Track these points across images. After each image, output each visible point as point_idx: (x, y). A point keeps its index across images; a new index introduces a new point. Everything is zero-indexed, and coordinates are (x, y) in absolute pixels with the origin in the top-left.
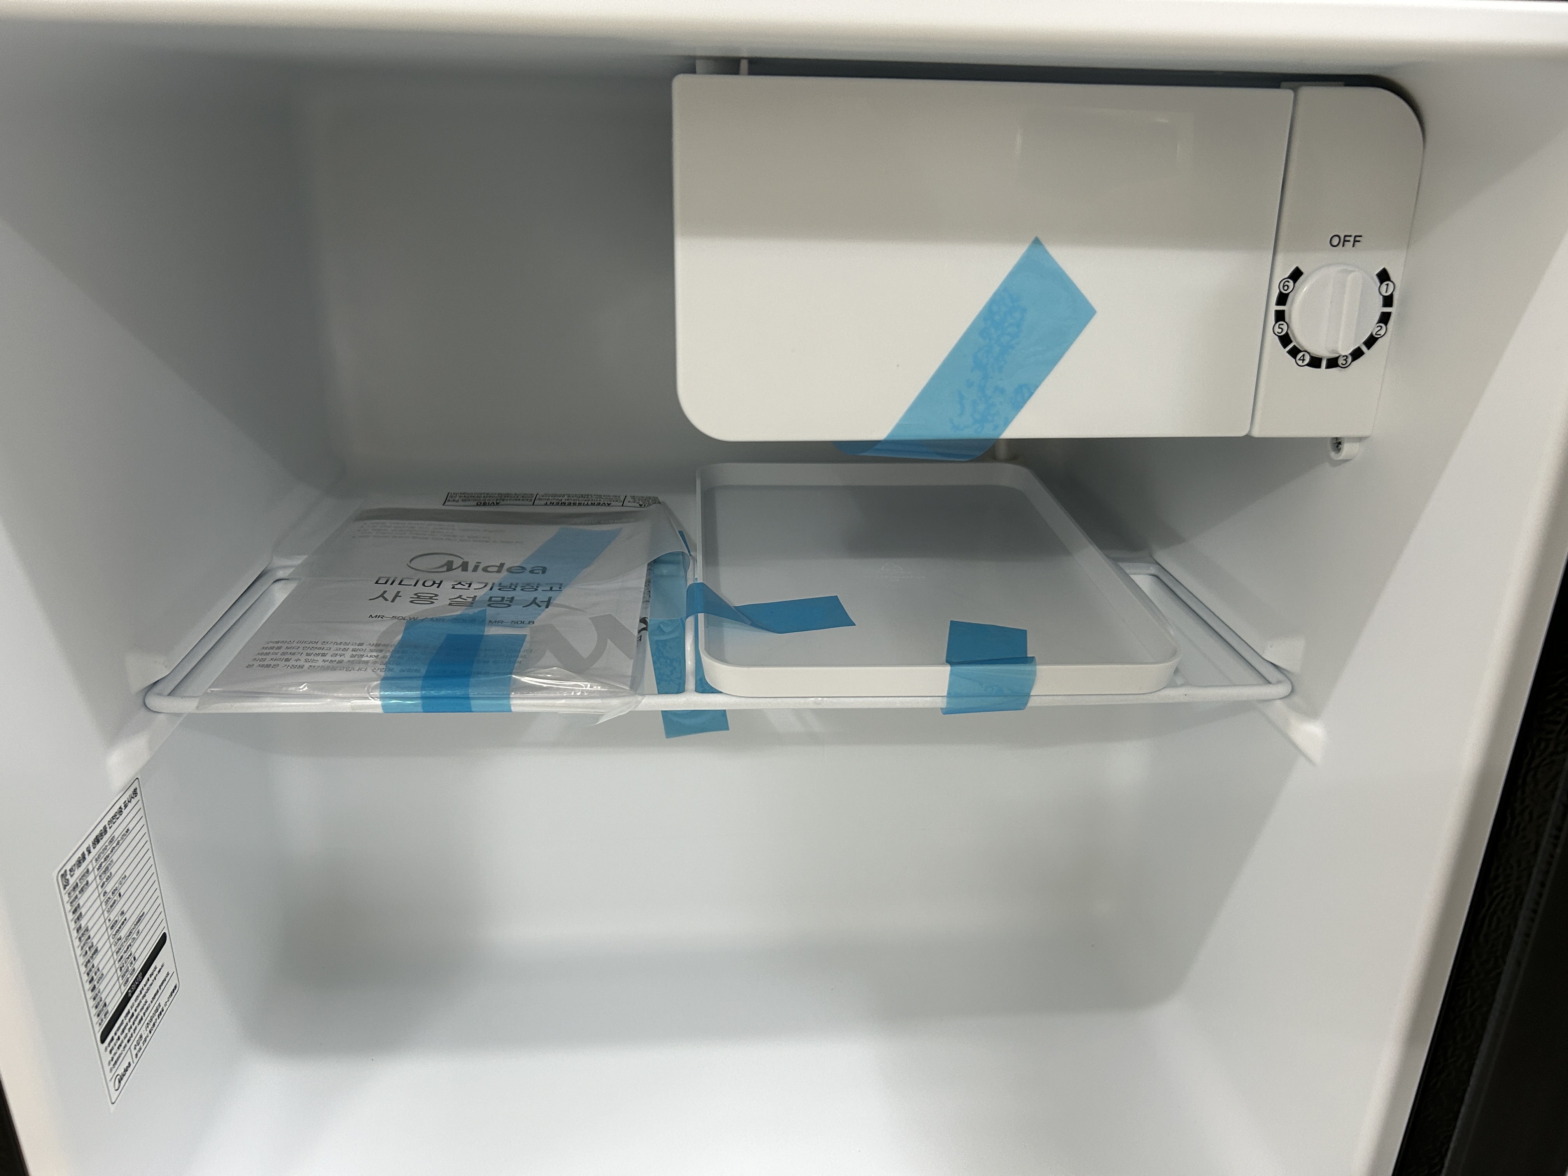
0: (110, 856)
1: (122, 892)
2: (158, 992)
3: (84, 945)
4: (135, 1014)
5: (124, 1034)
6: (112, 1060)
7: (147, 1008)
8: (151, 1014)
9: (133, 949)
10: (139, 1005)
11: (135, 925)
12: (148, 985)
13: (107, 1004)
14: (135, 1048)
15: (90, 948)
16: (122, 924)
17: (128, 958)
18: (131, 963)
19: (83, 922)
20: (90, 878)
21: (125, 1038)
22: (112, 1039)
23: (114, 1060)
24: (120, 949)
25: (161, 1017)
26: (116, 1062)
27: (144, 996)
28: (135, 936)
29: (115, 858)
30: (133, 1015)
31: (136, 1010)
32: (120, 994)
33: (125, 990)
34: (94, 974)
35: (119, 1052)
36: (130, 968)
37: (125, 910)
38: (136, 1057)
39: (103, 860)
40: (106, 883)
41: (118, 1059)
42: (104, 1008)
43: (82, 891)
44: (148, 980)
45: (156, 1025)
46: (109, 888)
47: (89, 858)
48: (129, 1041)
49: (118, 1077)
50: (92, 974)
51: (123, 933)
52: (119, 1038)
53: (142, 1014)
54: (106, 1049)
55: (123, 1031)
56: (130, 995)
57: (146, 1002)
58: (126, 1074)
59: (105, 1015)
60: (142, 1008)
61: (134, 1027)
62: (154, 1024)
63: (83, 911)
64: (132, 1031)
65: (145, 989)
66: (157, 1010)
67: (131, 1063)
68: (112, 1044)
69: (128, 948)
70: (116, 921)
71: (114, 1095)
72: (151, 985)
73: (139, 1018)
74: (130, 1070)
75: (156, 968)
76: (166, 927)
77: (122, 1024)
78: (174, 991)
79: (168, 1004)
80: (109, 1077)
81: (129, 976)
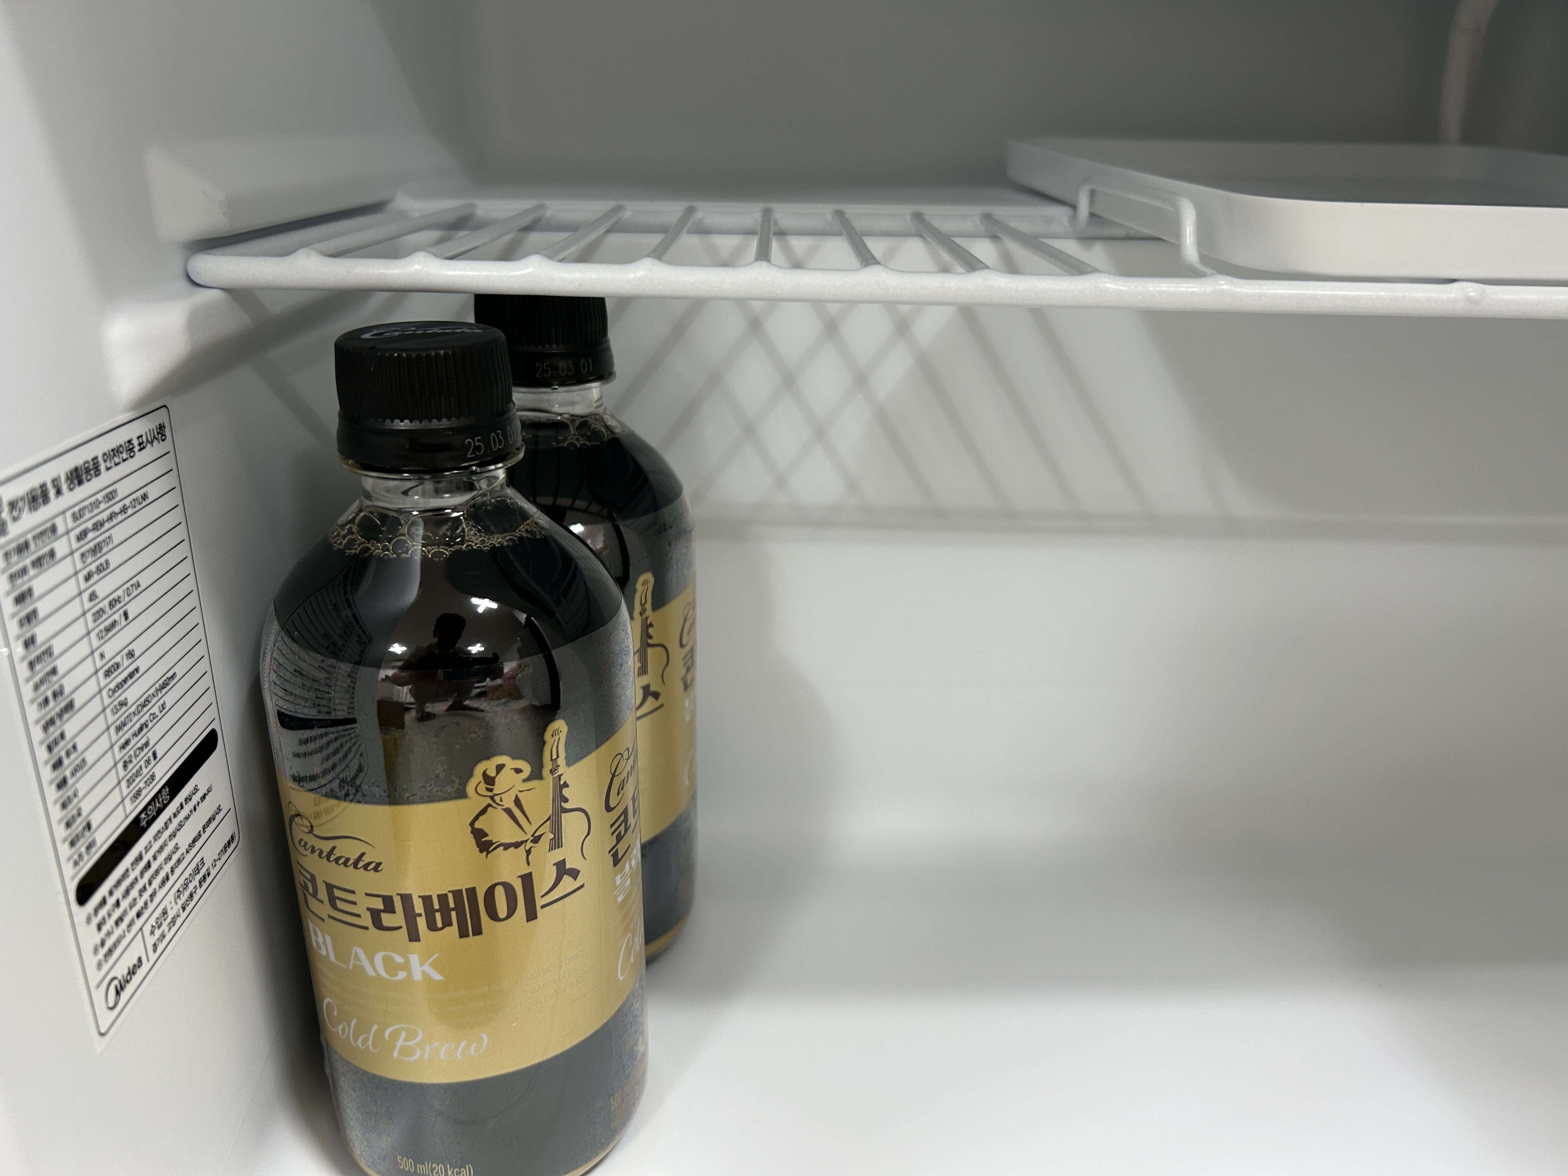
0: (107, 526)
1: (133, 609)
2: (200, 835)
3: (42, 682)
4: (155, 866)
5: (129, 899)
6: (103, 944)
7: (179, 861)
8: (186, 875)
9: (153, 735)
10: (161, 849)
11: (157, 690)
12: (181, 816)
13: (94, 825)
14: (152, 933)
15: (55, 695)
16: (131, 675)
17: (141, 749)
18: (148, 762)
19: (42, 632)
20: (61, 547)
21: (132, 906)
22: (104, 902)
23: (109, 943)
24: (124, 724)
25: (205, 885)
26: (110, 952)
27: (173, 835)
28: (156, 710)
29: (118, 534)
30: (148, 865)
31: (155, 858)
32: (123, 817)
33: (133, 809)
34: (63, 753)
35: (118, 932)
36: (145, 771)
37: (138, 650)
38: (155, 951)
39: (89, 525)
40: (96, 577)
41: (115, 945)
42: (87, 834)
43: (38, 563)
44: (182, 806)
45: (196, 897)
46: (105, 587)
47: (56, 505)
49: (116, 982)
50: (60, 750)
51: (133, 693)
52: (118, 904)
53: (167, 868)
54: (89, 920)
55: (127, 892)
56: (144, 823)
57: (176, 848)
58: (131, 978)
59: (89, 848)
60: (168, 858)
61: (150, 891)
62: (191, 896)
63: (43, 607)
64: (146, 895)
65: (176, 822)
66: (197, 870)
67: (144, 959)
68: (103, 912)
69: (141, 729)
70: (118, 665)
71: (106, 1018)
73: (162, 874)
74: (141, 973)
75: (196, 790)
76: (217, 721)
77: (125, 875)
78: (229, 843)
79: (219, 864)
80: (94, 981)
81: (142, 785)
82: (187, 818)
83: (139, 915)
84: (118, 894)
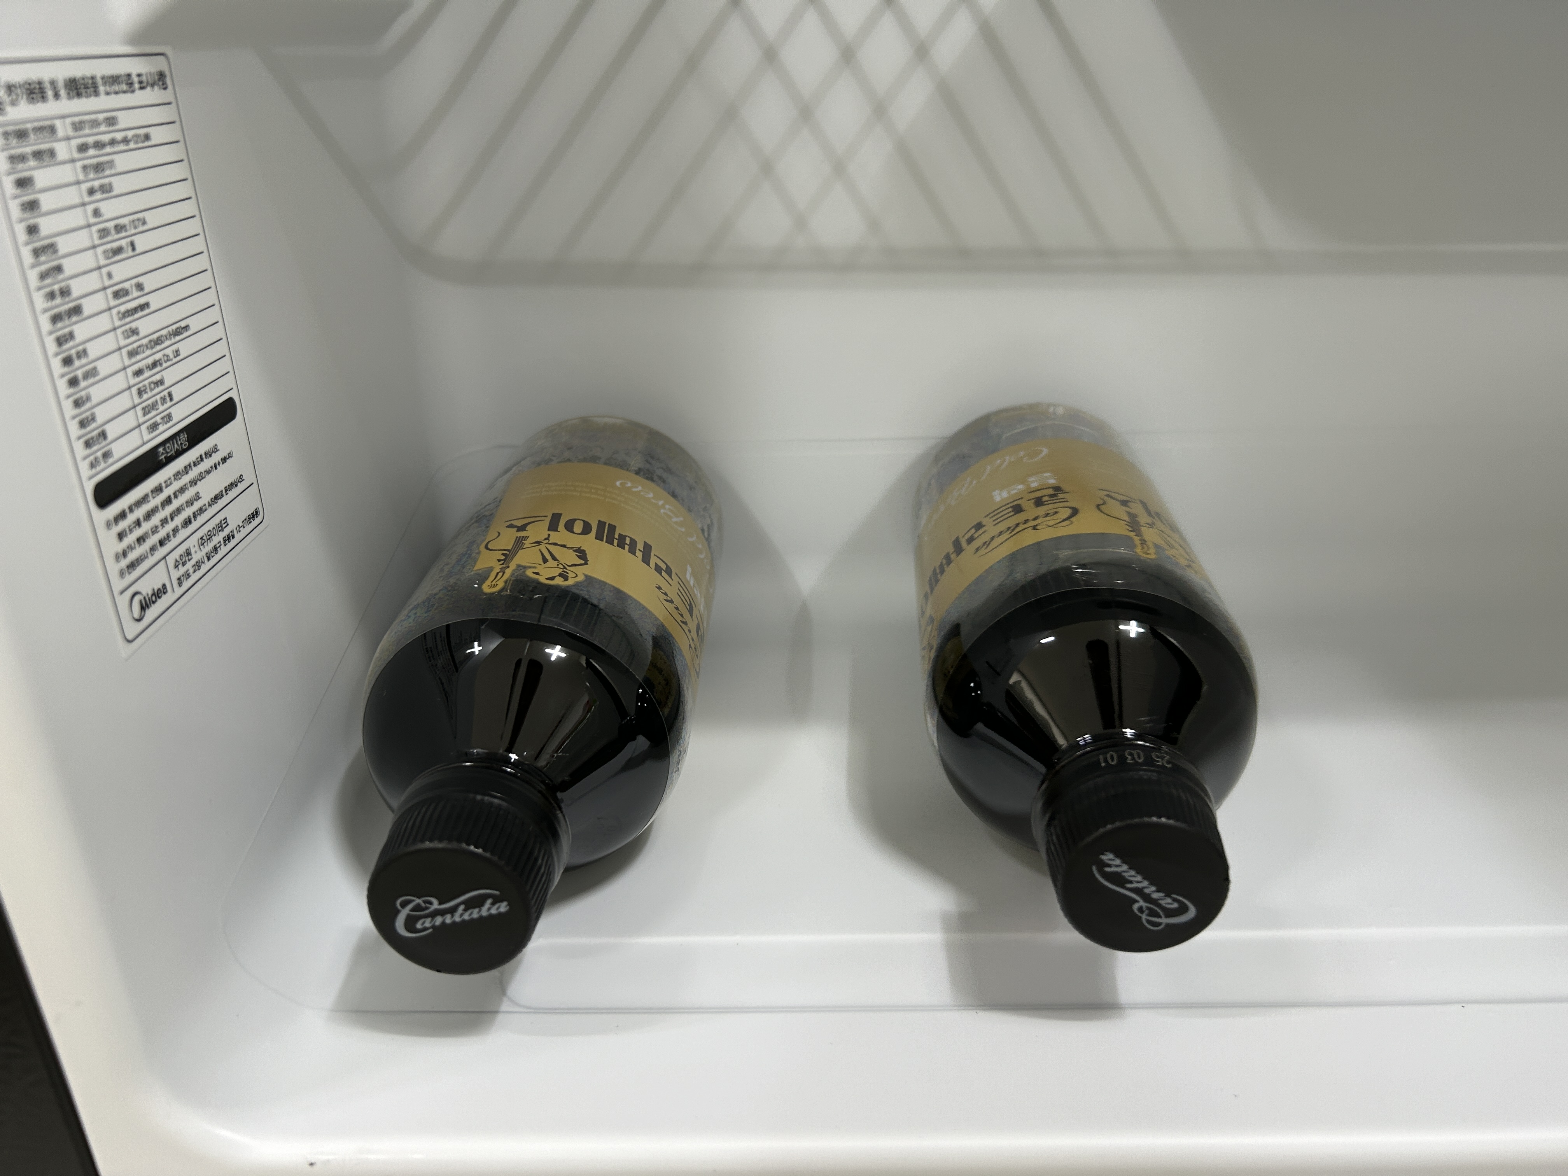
0: (110, 150)
1: (140, 243)
2: (221, 495)
3: (47, 274)
4: (176, 504)
5: (150, 524)
6: (125, 554)
7: (202, 510)
8: (209, 526)
9: (168, 375)
10: (182, 490)
11: (170, 334)
12: (201, 468)
13: (110, 437)
14: (177, 566)
15: (62, 293)
16: (141, 308)
17: (157, 384)
18: (164, 399)
19: (45, 225)
20: (61, 150)
21: (153, 532)
22: (123, 514)
23: (131, 557)
24: (136, 353)
25: (230, 545)
26: (132, 566)
27: (194, 483)
28: (169, 353)
29: (121, 161)
30: (169, 500)
31: (175, 496)
32: (139, 442)
33: (150, 439)
34: (73, 353)
35: (140, 549)
36: (160, 408)
37: (147, 285)
38: (180, 585)
39: (91, 140)
40: (99, 195)
41: (138, 561)
42: (103, 442)
43: (37, 156)
44: (202, 459)
45: (219, 550)
46: (109, 209)
47: (54, 106)
48: (162, 543)
49: (140, 597)
50: (70, 349)
51: (145, 326)
52: (138, 522)
53: (189, 512)
54: (108, 525)
55: (148, 516)
56: (162, 459)
57: (197, 497)
58: (156, 601)
59: (106, 456)
60: (190, 503)
61: (172, 525)
62: (216, 549)
63: (43, 202)
64: (169, 528)
65: (195, 471)
66: (220, 528)
67: (169, 588)
68: (123, 524)
69: (155, 365)
70: (126, 292)
71: (131, 627)
72: (208, 472)
73: (184, 515)
74: (165, 599)
75: (215, 449)
76: (235, 390)
77: (144, 499)
78: (253, 514)
79: (244, 532)
80: (118, 584)
81: (158, 419)
84: (140, 513)
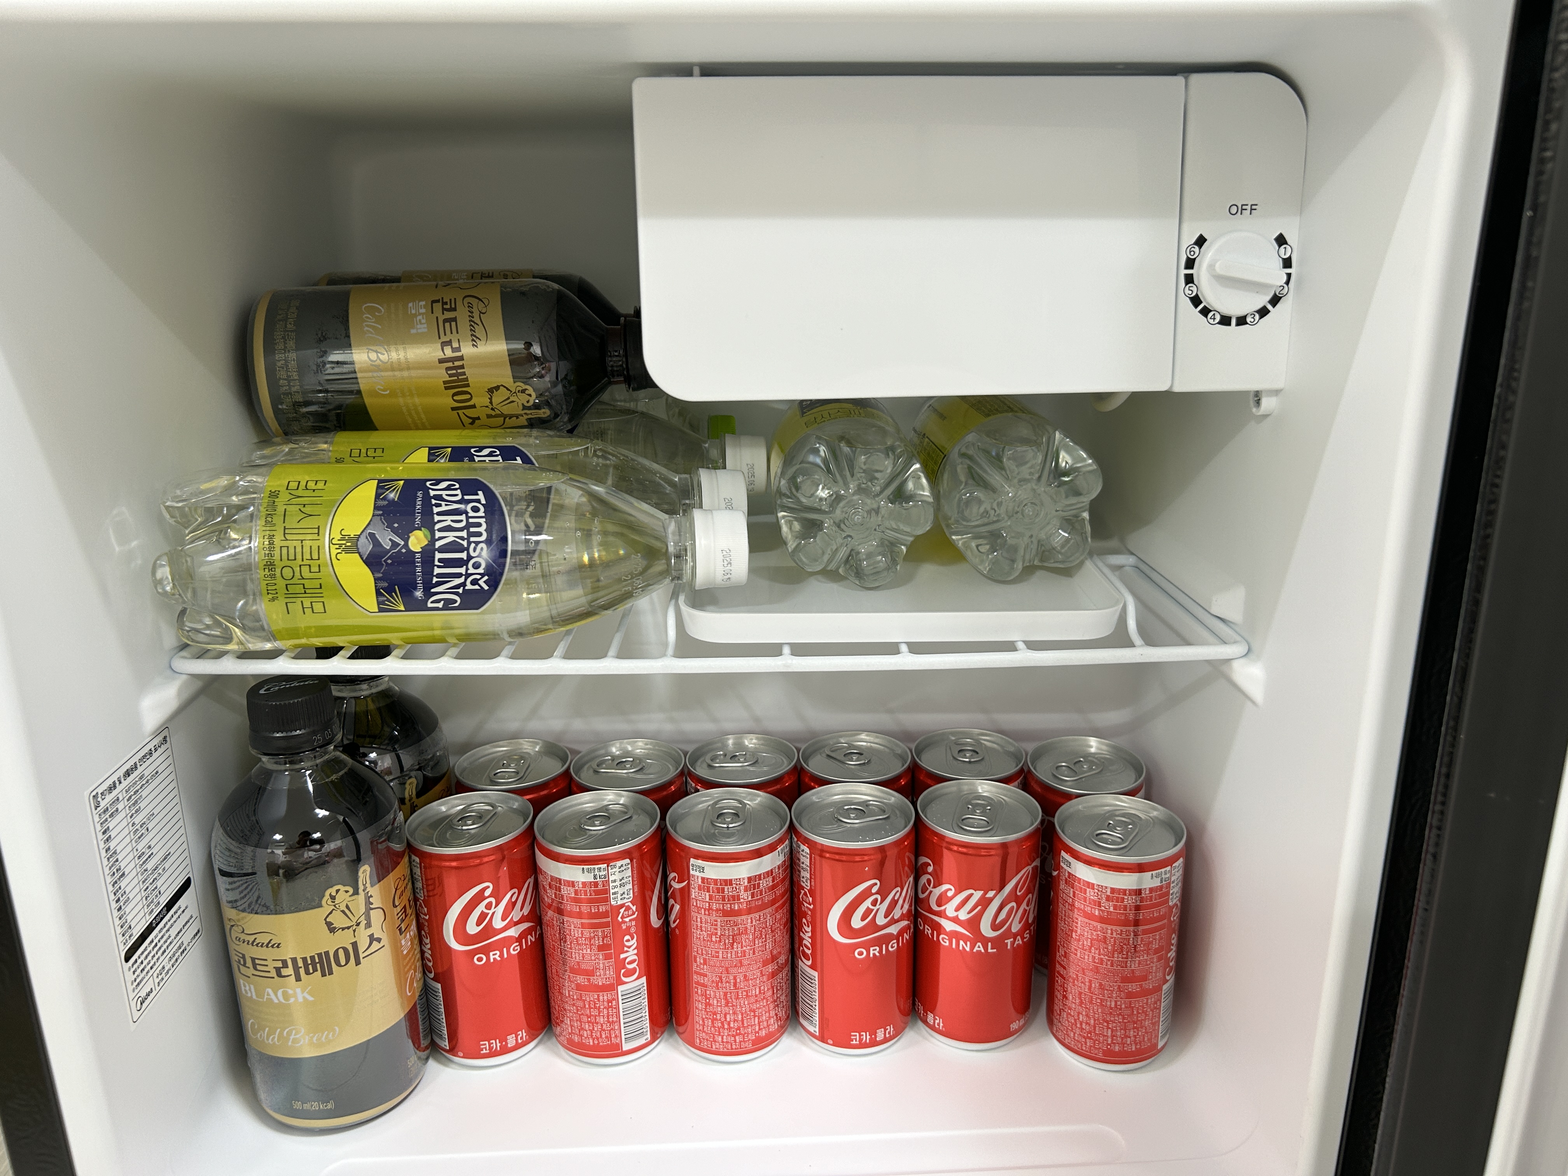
0: (140, 791)
1: (150, 827)
2: (181, 930)
3: (112, 866)
4: (159, 945)
5: (147, 960)
6: (135, 980)
7: (171, 943)
8: (174, 950)
9: (159, 884)
10: (162, 937)
11: (161, 862)
12: (172, 921)
13: (132, 927)
14: (157, 977)
15: (117, 871)
16: (149, 857)
17: (154, 890)
18: (157, 896)
19: (112, 844)
20: (120, 806)
21: (148, 964)
22: (136, 961)
23: (138, 981)
24: (146, 880)
25: (184, 955)
26: (138, 984)
27: (168, 930)
28: (160, 871)
29: (144, 794)
30: (156, 945)
31: (159, 941)
32: (145, 922)
33: (150, 919)
35: (142, 976)
36: (155, 900)
37: (152, 844)
38: (158, 986)
39: (132, 793)
40: (135, 815)
41: (141, 981)
42: (129, 930)
43: (111, 815)
44: (172, 916)
45: (179, 961)
46: (138, 820)
47: (119, 788)
49: (140, 999)
50: (119, 895)
51: (150, 865)
52: (142, 963)
53: (165, 946)
54: (129, 969)
55: (146, 957)
56: (154, 925)
57: (170, 937)
58: (148, 997)
59: (130, 937)
60: (166, 942)
61: (157, 957)
62: (177, 960)
63: (113, 834)
64: (155, 959)
65: (169, 924)
66: (180, 947)
67: (153, 989)
68: (135, 966)
69: (154, 881)
70: (143, 853)
71: (136, 1015)
73: (163, 949)
74: (152, 995)
75: (180, 908)
76: (191, 872)
77: (145, 950)
78: (197, 934)
79: (191, 944)
80: (132, 996)
81: (154, 907)
82: (175, 922)
83: (151, 968)
84: (143, 957)
